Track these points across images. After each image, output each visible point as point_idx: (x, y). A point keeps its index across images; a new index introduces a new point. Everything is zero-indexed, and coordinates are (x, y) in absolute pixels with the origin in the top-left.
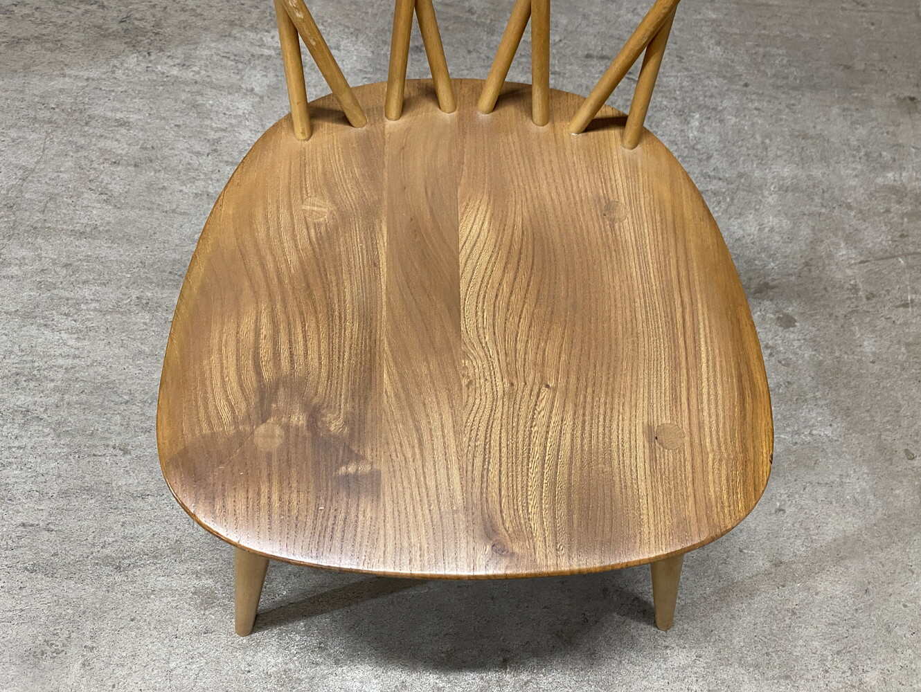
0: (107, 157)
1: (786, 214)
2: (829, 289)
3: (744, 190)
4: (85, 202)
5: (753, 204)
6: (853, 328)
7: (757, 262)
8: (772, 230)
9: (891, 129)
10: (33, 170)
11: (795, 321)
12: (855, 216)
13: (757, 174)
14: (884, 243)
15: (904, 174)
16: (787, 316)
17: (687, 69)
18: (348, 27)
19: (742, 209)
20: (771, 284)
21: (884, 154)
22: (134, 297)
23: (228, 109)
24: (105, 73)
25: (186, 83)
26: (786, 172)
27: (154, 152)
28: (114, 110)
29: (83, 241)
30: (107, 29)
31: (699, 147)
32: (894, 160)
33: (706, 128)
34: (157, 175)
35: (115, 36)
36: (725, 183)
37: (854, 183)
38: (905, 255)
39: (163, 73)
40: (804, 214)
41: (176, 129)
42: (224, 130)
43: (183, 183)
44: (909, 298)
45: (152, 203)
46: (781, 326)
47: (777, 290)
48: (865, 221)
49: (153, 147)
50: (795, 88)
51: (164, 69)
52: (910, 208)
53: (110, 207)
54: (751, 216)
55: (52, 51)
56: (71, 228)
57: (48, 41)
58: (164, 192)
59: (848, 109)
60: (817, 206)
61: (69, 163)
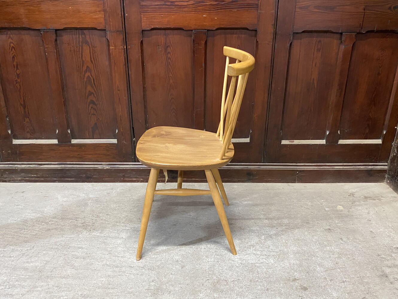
0: (74, 256)
1: (297, 260)
2: (317, 279)
3: (282, 254)
4: (66, 269)
5: (286, 258)
6: (328, 289)
7: (291, 273)
8: (294, 264)
9: (325, 236)
10: (49, 261)
11: (308, 289)
12: (320, 259)
13: (285, 250)
14: (331, 265)
15: (332, 247)
16: (304, 287)
17: (258, 226)
19: (283, 259)
20: (297, 279)
21: (324, 243)
22: (80, 294)
23: (115, 243)
24: (76, 236)
25: (101, 237)
26: (295, 249)
27: (90, 254)
28: (78, 245)
29: (64, 279)
30: (77, 225)
31: (265, 244)
32: (328, 244)
33: (267, 239)
34: (90, 260)
35: (80, 227)
36: (276, 253)
37: (317, 251)
38: (339, 268)
39: (94, 235)
40: (303, 259)
41: (97, 248)
42: (113, 248)
43: (99, 262)
44: (344, 280)
45: (88, 268)
46: (303, 290)
47: (299, 280)
48: (323, 260)
49: (89, 254)
50: (292, 228)
51: (95, 234)
52: (337, 256)
53: (74, 270)
54: (286, 261)
55: (60, 231)
56: (60, 276)
57: (59, 229)
58: (92, 265)
59: (310, 233)
60: (307, 257)
61: (62, 258)
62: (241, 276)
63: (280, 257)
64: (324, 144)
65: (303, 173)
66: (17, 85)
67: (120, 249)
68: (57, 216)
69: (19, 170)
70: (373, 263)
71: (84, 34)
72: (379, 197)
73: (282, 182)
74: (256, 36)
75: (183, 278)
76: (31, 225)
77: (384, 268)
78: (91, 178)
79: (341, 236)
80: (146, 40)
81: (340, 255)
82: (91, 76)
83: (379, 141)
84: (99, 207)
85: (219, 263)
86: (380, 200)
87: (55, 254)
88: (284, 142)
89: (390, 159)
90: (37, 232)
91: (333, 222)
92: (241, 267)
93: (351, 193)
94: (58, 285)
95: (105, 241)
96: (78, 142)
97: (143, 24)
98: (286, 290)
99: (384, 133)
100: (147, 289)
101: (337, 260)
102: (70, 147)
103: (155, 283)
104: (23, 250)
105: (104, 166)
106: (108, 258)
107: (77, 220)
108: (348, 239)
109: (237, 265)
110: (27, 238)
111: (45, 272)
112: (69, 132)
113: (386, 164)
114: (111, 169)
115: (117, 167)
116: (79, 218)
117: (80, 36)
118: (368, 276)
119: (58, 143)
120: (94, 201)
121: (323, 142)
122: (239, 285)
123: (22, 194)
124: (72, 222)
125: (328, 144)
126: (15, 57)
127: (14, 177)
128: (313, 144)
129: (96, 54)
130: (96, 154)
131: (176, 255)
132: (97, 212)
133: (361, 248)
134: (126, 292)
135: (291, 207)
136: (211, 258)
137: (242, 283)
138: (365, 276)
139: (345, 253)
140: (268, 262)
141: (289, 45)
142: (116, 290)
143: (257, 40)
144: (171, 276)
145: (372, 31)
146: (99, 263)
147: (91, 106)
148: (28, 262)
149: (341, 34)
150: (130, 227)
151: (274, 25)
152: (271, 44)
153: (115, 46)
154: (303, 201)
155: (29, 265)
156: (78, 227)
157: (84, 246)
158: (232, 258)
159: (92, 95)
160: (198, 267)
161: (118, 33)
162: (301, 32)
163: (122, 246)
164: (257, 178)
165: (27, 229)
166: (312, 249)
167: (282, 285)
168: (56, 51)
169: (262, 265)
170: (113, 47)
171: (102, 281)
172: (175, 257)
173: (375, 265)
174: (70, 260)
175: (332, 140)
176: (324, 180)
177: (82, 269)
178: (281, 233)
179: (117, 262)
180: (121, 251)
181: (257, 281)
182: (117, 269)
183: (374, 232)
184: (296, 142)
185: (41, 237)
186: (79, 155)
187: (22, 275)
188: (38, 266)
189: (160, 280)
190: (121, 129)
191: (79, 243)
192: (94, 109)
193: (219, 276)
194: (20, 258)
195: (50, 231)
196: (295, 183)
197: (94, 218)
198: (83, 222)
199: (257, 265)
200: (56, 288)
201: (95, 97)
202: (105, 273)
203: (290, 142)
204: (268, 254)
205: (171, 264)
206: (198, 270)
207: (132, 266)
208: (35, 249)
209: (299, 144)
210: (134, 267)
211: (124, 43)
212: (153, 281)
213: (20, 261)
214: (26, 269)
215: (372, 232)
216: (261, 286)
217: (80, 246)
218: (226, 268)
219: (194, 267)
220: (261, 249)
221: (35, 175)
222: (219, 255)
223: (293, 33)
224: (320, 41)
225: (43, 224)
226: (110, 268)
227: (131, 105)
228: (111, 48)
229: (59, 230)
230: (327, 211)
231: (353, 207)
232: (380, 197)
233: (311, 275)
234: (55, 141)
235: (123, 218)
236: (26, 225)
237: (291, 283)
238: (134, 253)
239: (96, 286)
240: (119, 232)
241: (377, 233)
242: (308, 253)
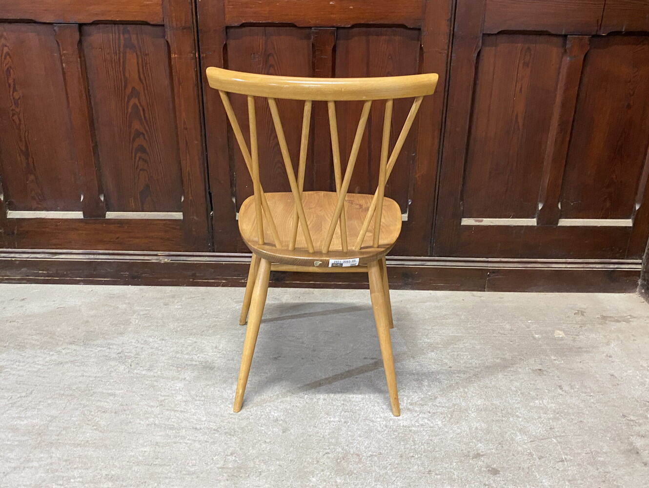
0: (100, 409)
1: (483, 421)
2: (515, 455)
3: (457, 411)
4: (84, 430)
5: (464, 417)
6: (534, 474)
7: (471, 444)
8: (477, 428)
9: (532, 382)
10: (56, 417)
11: (499, 471)
12: (522, 421)
13: (463, 404)
14: (541, 432)
15: (544, 401)
16: (493, 469)
17: (418, 362)
18: (239, 352)
19: (458, 419)
20: (481, 454)
21: (531, 393)
22: (104, 475)
23: (171, 387)
25: (149, 377)
26: (479, 402)
27: (127, 407)
28: (108, 389)
29: (79, 448)
31: (429, 393)
32: (537, 395)
33: (432, 386)
34: (127, 416)
35: (114, 359)
36: (447, 409)
37: (518, 406)
38: (556, 437)
40: (493, 421)
41: (141, 396)
42: (168, 396)
43: (141, 420)
44: (564, 458)
45: (122, 429)
46: (491, 474)
47: (485, 456)
48: (528, 422)
49: (127, 405)
51: (138, 372)
52: (552, 416)
53: (98, 432)
54: (464, 423)
55: (78, 366)
56: (73, 442)
57: (77, 362)
58: (130, 424)
59: (507, 375)
60: (499, 417)
61: (78, 413)
62: (385, 448)
63: (454, 416)
64: (535, 226)
65: (497, 276)
66: (14, 118)
67: (179, 397)
68: (76, 341)
69: (17, 262)
70: (615, 428)
71: (128, 32)
72: (626, 316)
73: (462, 289)
74: (419, 39)
75: (284, 450)
76: (30, 356)
77: (632, 439)
78: (139, 278)
79: (560, 381)
80: (232, 43)
81: (558, 415)
82: (139, 105)
83: (628, 223)
84: (150, 326)
85: (349, 424)
86: (628, 321)
87: (68, 404)
88: (466, 222)
89: (647, 253)
90: (39, 367)
91: (547, 358)
92: (386, 432)
93: (578, 309)
94: (68, 459)
95: (155, 383)
96: (117, 216)
97: (227, 16)
98: (462, 474)
99: (637, 208)
100: (221, 468)
101: (551, 423)
102: (104, 225)
103: (235, 456)
104: (13, 397)
105: (161, 258)
106: (158, 413)
107: (110, 348)
108: (572, 387)
109: (379, 428)
110: (23, 376)
111: (48, 435)
112: (102, 199)
113: (640, 261)
114: (173, 263)
115: (182, 259)
116: (113, 344)
117: (121, 35)
118: (604, 451)
119: (83, 217)
120: (142, 316)
121: (532, 222)
122: (380, 463)
123: (21, 304)
124: (100, 350)
125: (540, 225)
126: (11, 70)
127: (10, 275)
128: (515, 226)
129: (149, 67)
130: (147, 237)
131: (275, 410)
132: (146, 335)
133: (593, 403)
134: (184, 472)
135: (475, 332)
136: (335, 417)
137: (387, 460)
138: (599, 451)
139: (566, 411)
140: (432, 425)
141: (476, 55)
142: (168, 468)
143: (421, 45)
144: (264, 446)
145: (618, 33)
146: (142, 422)
147: (138, 155)
148: (20, 418)
149: (565, 36)
150: (199, 362)
151: (451, 20)
152: (445, 53)
153: (180, 54)
154: (496, 321)
155: (22, 423)
156: (111, 359)
157: (119, 392)
158: (371, 416)
159: (141, 136)
160: (310, 430)
161: (185, 31)
162: (496, 33)
163: (183, 393)
164: (419, 283)
165: (24, 362)
166: (509, 403)
167: (455, 464)
168: (81, 61)
169: (422, 429)
170: (176, 56)
171: (145, 451)
172: (273, 414)
173: (617, 432)
174: (92, 415)
175: (548, 219)
176: (533, 288)
177: (111, 432)
178: (457, 375)
179: (173, 420)
180: (180, 402)
181: (413, 457)
182: (171, 433)
183: (616, 375)
184: (487, 222)
185: (46, 376)
186: (118, 238)
187: (8, 440)
188: (37, 425)
189: (244, 452)
190: (190, 195)
191: (110, 387)
192: (145, 161)
193: (347, 447)
194: (7, 410)
195: (62, 365)
196: (485, 291)
197: (139, 345)
198: (120, 351)
199: (413, 428)
200: (64, 463)
201: (146, 140)
202: (150, 439)
203: (476, 221)
204: (433, 411)
205: (264, 425)
206: (311, 436)
207: (198, 427)
208: (34, 396)
209: (492, 224)
210: (201, 429)
211: (195, 49)
212: (232, 454)
213: (7, 415)
214: (15, 429)
215: (613, 375)
216: (418, 466)
217: (112, 391)
218: (359, 433)
219: (304, 431)
220: (421, 402)
221: (44, 272)
222: (348, 412)
223: (483, 34)
224: (529, 49)
225: (51, 353)
226: (159, 429)
227: (207, 155)
228: (173, 56)
229: (78, 364)
230: (537, 339)
231: (581, 333)
232: (629, 317)
233: (505, 448)
234: (79, 215)
235: (188, 345)
236: (23, 354)
237: (471, 461)
238: (202, 405)
239: (133, 460)
240: (179, 369)
241: (622, 378)
242: (502, 410)
